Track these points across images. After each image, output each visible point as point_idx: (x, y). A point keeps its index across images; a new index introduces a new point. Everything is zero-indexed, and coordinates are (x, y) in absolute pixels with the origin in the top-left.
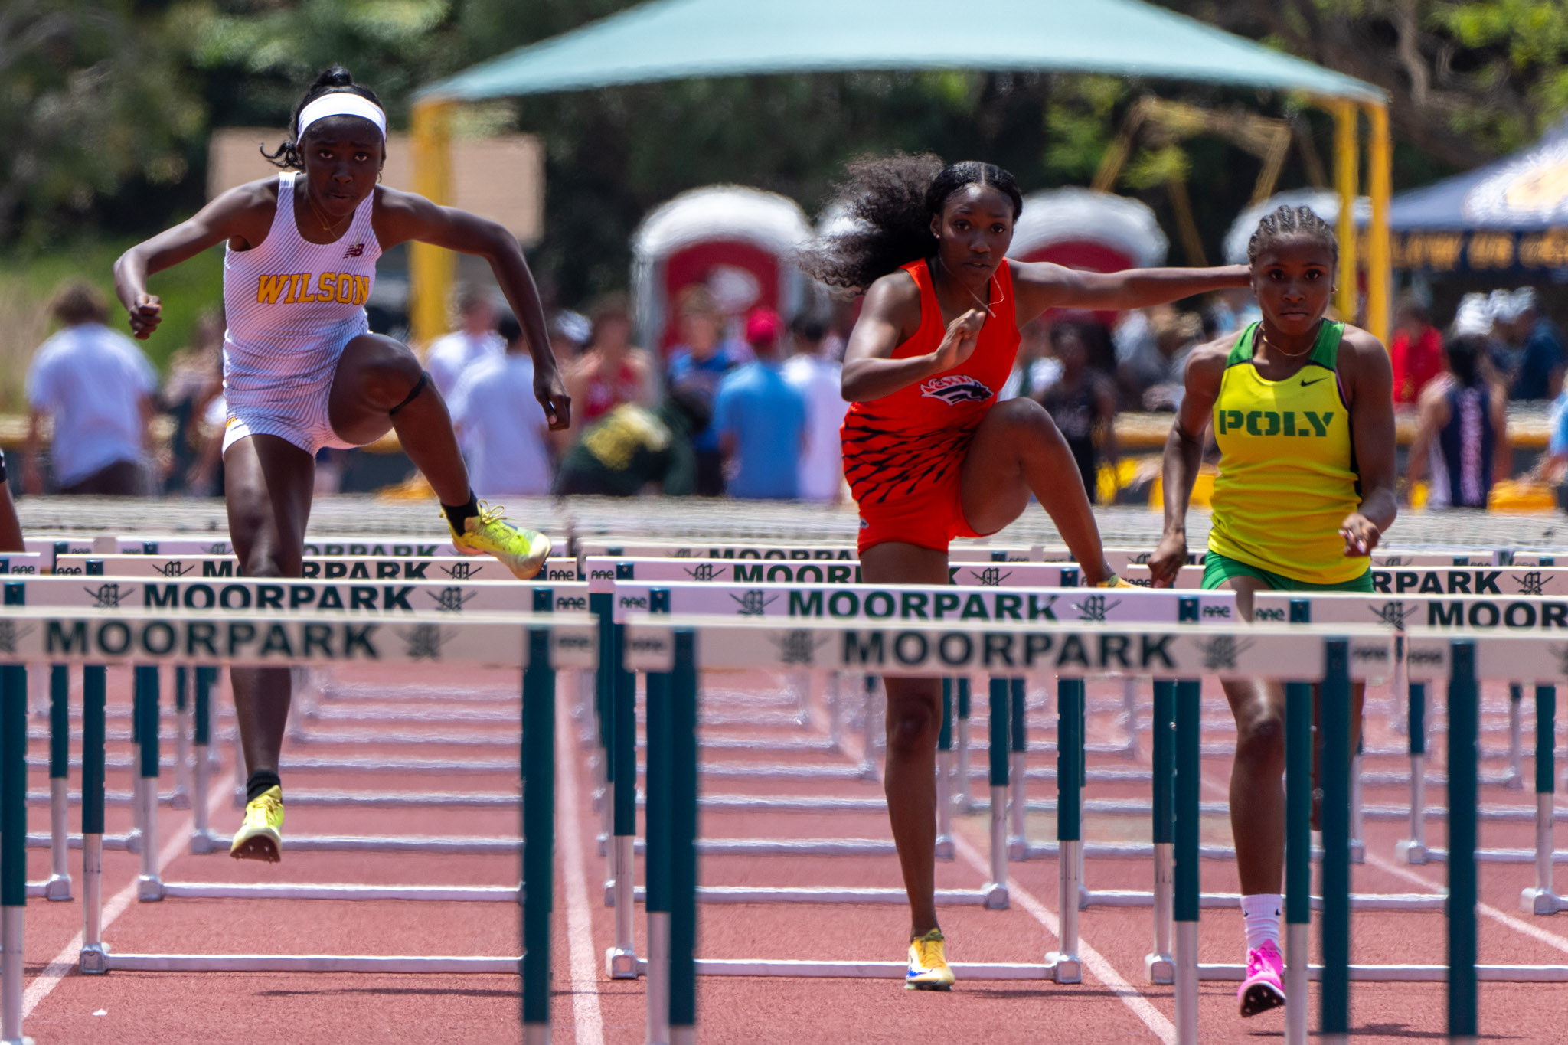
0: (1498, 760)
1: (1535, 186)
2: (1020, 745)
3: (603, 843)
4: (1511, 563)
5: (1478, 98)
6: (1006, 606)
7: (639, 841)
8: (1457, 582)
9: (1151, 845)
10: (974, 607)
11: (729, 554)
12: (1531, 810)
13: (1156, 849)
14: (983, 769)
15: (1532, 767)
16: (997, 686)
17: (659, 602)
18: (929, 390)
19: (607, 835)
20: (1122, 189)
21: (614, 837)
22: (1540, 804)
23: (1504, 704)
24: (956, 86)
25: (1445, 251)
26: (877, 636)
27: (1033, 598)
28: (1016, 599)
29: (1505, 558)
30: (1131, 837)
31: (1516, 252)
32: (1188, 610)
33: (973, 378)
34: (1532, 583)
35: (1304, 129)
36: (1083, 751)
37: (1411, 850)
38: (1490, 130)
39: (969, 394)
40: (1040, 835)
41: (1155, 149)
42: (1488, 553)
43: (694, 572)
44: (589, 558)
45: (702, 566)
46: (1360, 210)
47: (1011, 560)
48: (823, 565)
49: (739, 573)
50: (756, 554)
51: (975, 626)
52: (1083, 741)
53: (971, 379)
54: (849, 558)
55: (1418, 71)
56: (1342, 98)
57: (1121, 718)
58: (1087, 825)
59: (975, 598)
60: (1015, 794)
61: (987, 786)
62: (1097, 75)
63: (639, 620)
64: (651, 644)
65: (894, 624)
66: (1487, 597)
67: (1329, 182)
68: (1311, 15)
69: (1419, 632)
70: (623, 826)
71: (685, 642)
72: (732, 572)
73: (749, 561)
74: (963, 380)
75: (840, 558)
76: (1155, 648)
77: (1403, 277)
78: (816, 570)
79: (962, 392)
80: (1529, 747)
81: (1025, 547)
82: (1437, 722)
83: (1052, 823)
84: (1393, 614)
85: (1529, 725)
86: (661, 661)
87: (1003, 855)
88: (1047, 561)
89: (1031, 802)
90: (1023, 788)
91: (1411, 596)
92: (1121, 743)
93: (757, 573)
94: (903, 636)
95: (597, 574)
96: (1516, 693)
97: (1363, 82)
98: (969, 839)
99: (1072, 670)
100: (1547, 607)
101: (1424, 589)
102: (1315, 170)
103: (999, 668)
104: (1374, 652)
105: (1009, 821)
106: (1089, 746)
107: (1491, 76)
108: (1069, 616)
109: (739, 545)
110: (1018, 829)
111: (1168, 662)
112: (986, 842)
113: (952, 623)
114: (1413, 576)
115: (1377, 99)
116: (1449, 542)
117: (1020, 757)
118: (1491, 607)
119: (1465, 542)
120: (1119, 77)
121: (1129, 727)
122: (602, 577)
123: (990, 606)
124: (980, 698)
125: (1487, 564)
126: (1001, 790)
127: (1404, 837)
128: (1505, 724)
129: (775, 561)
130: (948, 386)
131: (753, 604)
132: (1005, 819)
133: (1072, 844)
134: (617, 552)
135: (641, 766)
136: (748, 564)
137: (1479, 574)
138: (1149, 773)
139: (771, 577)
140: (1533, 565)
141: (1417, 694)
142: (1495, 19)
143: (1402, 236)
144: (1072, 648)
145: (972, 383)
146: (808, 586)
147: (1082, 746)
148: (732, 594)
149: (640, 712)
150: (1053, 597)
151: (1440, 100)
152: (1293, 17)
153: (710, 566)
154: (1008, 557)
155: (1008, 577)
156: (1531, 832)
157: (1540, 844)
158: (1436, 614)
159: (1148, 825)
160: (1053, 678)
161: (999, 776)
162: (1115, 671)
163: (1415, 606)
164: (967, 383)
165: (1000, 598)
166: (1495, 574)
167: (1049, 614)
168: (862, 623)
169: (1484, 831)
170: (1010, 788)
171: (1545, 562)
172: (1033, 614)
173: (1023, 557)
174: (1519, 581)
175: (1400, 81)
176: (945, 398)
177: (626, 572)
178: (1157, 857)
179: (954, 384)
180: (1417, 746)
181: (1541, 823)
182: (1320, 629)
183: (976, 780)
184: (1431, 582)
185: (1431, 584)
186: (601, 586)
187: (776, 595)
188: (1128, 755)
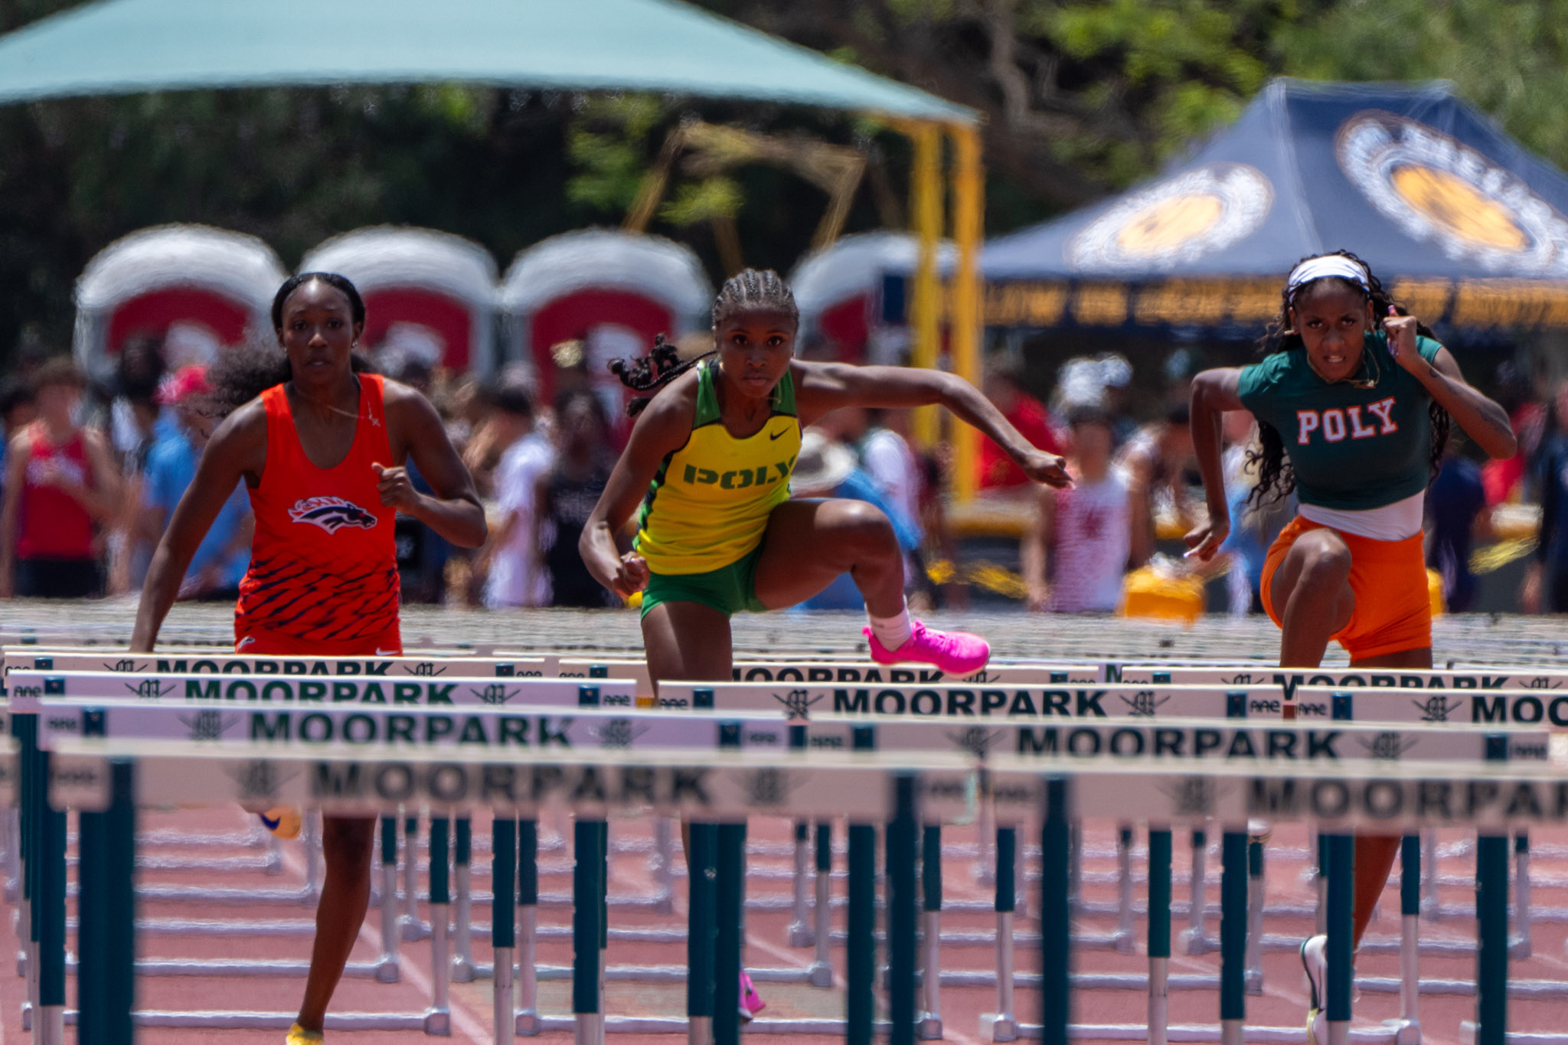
0: (1101, 918)
1: (1151, 227)
2: (530, 897)
3: (27, 1011)
4: (1118, 680)
5: (1086, 119)
6: (512, 730)
7: (70, 1011)
8: (1054, 703)
9: (685, 1020)
10: (474, 730)
11: (181, 666)
12: (1144, 977)
13: (691, 1025)
14: (484, 926)
15: (1144, 927)
16: (502, 829)
17: (94, 724)
18: (299, 514)
19: (33, 1004)
20: (659, 228)
21: (40, 1009)
22: (1152, 971)
23: (1112, 850)
24: (459, 103)
25: (1045, 306)
26: (354, 769)
27: (543, 721)
28: (523, 721)
29: (1112, 673)
30: (662, 1008)
31: (1131, 307)
32: (730, 736)
33: (345, 500)
34: (1144, 704)
35: (878, 156)
36: (604, 905)
37: (998, 1023)
38: (1100, 159)
39: (345, 516)
40: (553, 1007)
41: (697, 180)
42: (1092, 667)
43: (137, 688)
44: (12, 672)
45: (148, 681)
46: (944, 255)
47: (521, 674)
48: (294, 681)
49: (192, 689)
50: (213, 667)
51: (473, 754)
52: (604, 893)
53: (342, 501)
54: (325, 672)
55: (1016, 87)
56: (922, 120)
57: (652, 864)
58: (608, 994)
59: (475, 721)
60: (523, 959)
61: (489, 945)
62: (629, 93)
63: (69, 747)
64: (81, 775)
65: (376, 753)
66: (1091, 720)
67: (905, 223)
68: (886, 18)
69: (1006, 763)
70: (50, 994)
71: (122, 773)
72: (183, 688)
73: (205, 675)
74: (333, 502)
75: (314, 672)
76: (687, 782)
77: (996, 335)
78: (285, 687)
79: (335, 514)
80: (1141, 903)
81: (537, 658)
82: (1028, 870)
83: (566, 990)
84: (975, 742)
85: (1141, 874)
86: (95, 796)
87: (512, 1028)
88: (563, 675)
89: (542, 967)
90: (533, 949)
91: (999, 719)
92: (652, 894)
93: (214, 689)
94: (385, 768)
95: (22, 691)
96: (1126, 837)
97: (945, 102)
98: (468, 1009)
99: (590, 808)
100: (1159, 733)
101: (1015, 710)
102: (888, 208)
103: (500, 806)
104: (951, 788)
105: (517, 990)
106: (612, 898)
107: (1100, 95)
108: (587, 740)
109: (192, 655)
110: (526, 1001)
111: (703, 797)
112: (489, 1014)
113: (447, 751)
114: (1001, 696)
115: (965, 120)
116: (1046, 653)
117: (530, 910)
118: (1092, 733)
119: (1066, 655)
120: (656, 95)
121: (661, 876)
122: (28, 695)
123: (491, 729)
124: (482, 839)
125: (1092, 681)
126: (506, 951)
127: (990, 1009)
128: (1111, 874)
129: (237, 675)
130: (317, 508)
131: (207, 727)
132: (511, 986)
133: (590, 1017)
134: (45, 664)
135: (71, 922)
136: (203, 679)
137: (1081, 694)
138: (682, 931)
139: (231, 694)
140: (1144, 682)
141: (1006, 840)
142: (1109, 23)
143: (996, 285)
144: (589, 781)
145: (344, 504)
146: (276, 705)
147: (604, 898)
148: (181, 715)
149: (71, 857)
150: (568, 720)
151: (1041, 123)
152: (864, 22)
153: (157, 682)
154: (516, 670)
155: (517, 694)
156: (1141, 1001)
157: (1152, 1020)
158: (1026, 740)
159: (681, 994)
160: (569, 817)
161: (503, 936)
162: (640, 808)
163: (1001, 731)
164: (338, 505)
165: (504, 721)
166: (1099, 694)
167: (562, 739)
168: (337, 752)
169: (1082, 1002)
170: (516, 951)
171: (1159, 679)
172: (544, 738)
173: (534, 670)
174: (1128, 702)
175: (992, 97)
176: (318, 521)
177: (56, 687)
178: (691, 1031)
179: (323, 506)
180: (1004, 902)
181: (1152, 990)
182: (890, 760)
183: (477, 936)
184: (1022, 703)
185: (1022, 705)
186: (24, 705)
187: (235, 716)
188: (662, 910)
